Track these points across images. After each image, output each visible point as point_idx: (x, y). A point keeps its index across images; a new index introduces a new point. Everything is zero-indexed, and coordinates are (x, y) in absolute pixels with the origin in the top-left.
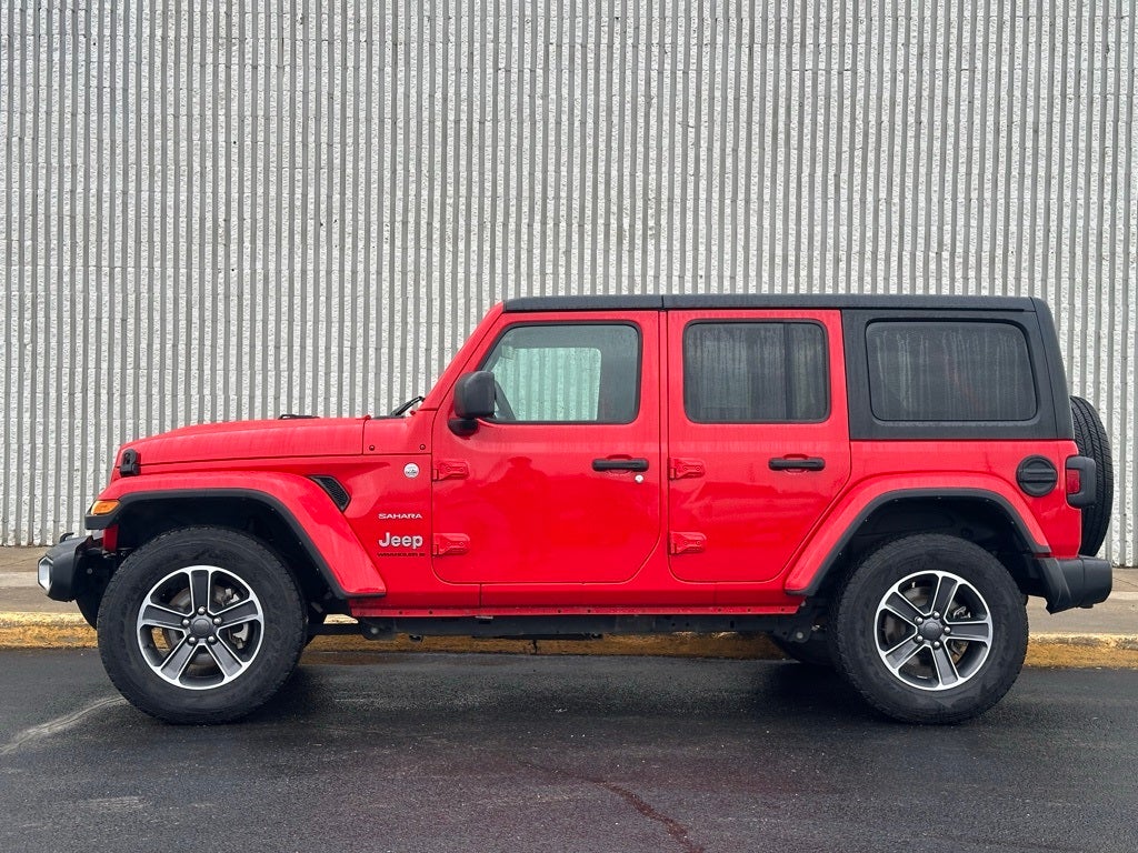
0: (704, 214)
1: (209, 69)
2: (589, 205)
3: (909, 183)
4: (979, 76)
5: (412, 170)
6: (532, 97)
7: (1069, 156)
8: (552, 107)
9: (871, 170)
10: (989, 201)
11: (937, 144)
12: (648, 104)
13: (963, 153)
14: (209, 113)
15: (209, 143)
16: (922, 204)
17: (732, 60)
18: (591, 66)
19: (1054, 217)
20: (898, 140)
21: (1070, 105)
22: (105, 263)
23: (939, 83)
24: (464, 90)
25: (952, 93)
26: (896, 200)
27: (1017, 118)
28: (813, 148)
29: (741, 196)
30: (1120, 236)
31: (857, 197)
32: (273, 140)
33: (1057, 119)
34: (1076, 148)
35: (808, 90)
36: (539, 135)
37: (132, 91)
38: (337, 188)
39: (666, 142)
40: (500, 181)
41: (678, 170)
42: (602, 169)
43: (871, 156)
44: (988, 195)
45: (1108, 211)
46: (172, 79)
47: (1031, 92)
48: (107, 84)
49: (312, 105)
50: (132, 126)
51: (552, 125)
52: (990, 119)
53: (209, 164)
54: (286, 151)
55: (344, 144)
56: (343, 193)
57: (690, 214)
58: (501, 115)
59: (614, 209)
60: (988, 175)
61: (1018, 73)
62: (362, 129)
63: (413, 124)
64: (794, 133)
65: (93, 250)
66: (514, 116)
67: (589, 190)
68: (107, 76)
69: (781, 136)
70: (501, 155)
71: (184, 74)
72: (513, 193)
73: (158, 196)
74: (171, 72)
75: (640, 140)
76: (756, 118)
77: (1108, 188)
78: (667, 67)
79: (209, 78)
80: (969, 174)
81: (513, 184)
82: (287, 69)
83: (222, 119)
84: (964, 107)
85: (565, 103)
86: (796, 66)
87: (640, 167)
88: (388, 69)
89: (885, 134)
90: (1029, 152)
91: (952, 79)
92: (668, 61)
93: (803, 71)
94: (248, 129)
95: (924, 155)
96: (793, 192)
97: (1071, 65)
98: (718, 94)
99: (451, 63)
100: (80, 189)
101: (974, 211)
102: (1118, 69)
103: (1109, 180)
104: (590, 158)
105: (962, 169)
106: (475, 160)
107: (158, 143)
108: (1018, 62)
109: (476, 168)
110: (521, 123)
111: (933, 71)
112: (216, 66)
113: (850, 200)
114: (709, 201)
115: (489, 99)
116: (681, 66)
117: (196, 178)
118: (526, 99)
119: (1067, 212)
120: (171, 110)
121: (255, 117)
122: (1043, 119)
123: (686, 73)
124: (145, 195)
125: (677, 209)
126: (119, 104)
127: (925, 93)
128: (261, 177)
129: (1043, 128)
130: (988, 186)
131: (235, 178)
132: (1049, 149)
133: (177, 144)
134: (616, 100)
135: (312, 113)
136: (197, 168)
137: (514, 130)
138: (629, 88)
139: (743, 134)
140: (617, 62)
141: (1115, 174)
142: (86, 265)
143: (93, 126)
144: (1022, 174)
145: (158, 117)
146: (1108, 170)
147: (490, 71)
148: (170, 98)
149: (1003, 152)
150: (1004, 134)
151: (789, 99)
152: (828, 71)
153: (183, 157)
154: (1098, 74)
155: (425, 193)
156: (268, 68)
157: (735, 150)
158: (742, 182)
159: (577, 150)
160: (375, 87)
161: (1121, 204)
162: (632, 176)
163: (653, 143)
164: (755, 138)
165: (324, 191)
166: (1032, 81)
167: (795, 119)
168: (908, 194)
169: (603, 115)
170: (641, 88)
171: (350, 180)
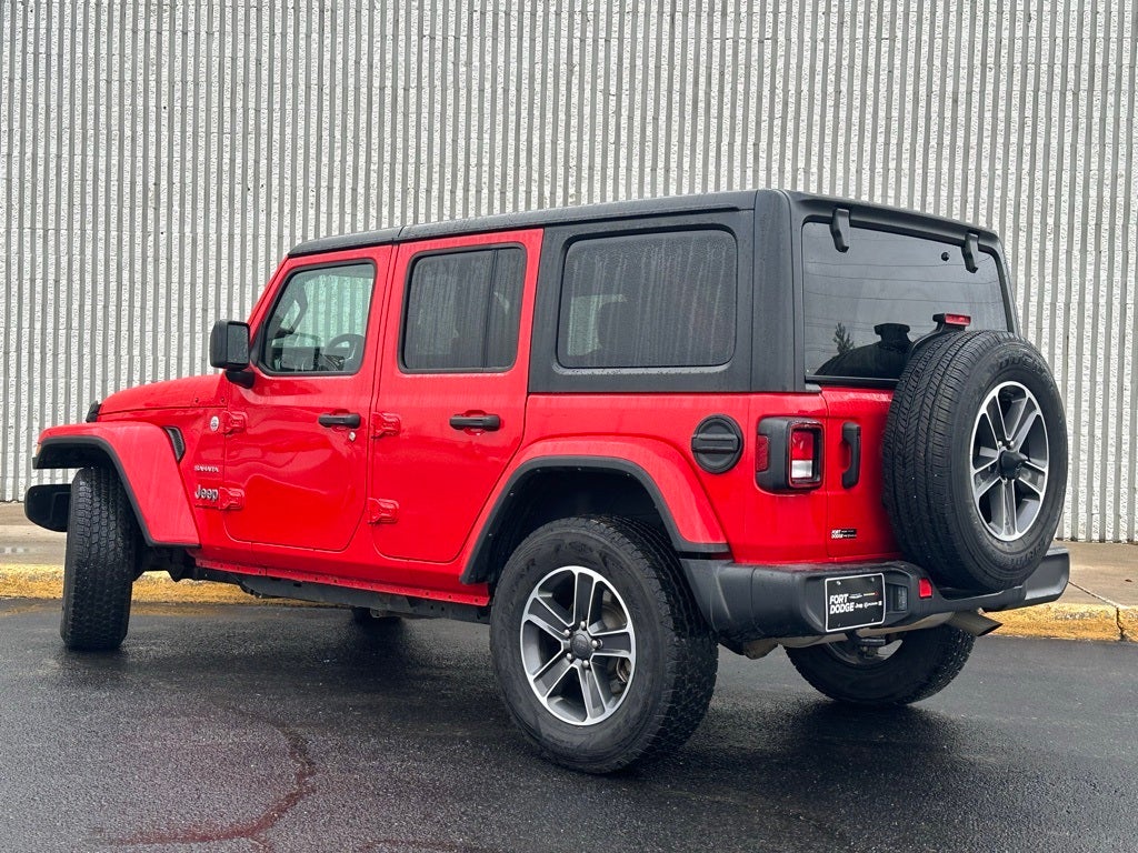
0: (624, 182)
1: (141, 35)
2: (511, 172)
3: (828, 152)
4: (899, 45)
5: (338, 135)
6: (456, 64)
7: (987, 126)
9: (790, 139)
10: (907, 171)
12: (570, 72)
13: (882, 123)
14: (140, 79)
15: (140, 108)
17: (653, 28)
18: (514, 34)
19: (971, 187)
20: (817, 110)
21: (990, 75)
22: (39, 225)
23: (859, 52)
24: (389, 56)
25: (871, 63)
26: (814, 169)
27: (936, 88)
28: (733, 117)
30: (1037, 207)
32: (202, 105)
33: (976, 88)
35: (729, 59)
36: (463, 102)
37: (67, 57)
38: (264, 154)
39: (587, 110)
40: (424, 148)
41: (599, 138)
42: (523, 137)
43: (790, 125)
44: (905, 165)
45: (1026, 182)
46: (105, 45)
47: (951, 62)
48: (43, 50)
49: (240, 71)
51: (475, 93)
52: (910, 89)
53: (140, 129)
54: (215, 116)
55: (270, 109)
56: (269, 159)
58: (425, 83)
59: (535, 176)
60: (906, 145)
61: (938, 43)
62: (289, 94)
63: (339, 90)
65: (28, 212)
66: (438, 83)
68: (43, 43)
69: (702, 105)
70: (425, 122)
71: (116, 40)
72: (436, 159)
73: (90, 160)
74: (104, 39)
75: (562, 109)
76: (677, 86)
77: (1026, 158)
78: (590, 35)
79: (141, 44)
80: (887, 144)
81: (436, 150)
82: (217, 35)
83: (153, 84)
84: (884, 76)
86: (717, 35)
87: (561, 135)
88: (315, 36)
89: (804, 104)
90: (948, 122)
91: (872, 48)
92: (590, 29)
93: (723, 40)
94: (178, 95)
95: (842, 125)
96: (712, 160)
97: (992, 34)
98: (639, 62)
99: (377, 30)
100: (16, 153)
101: (892, 180)
102: (1039, 38)
103: (1027, 150)
104: (512, 126)
105: (881, 139)
106: (400, 127)
107: (91, 108)
108: (939, 31)
109: (400, 134)
110: (444, 90)
111: (853, 40)
112: (147, 32)
113: (769, 169)
114: (629, 169)
116: (603, 35)
117: (127, 143)
118: (450, 66)
119: (985, 182)
120: (103, 76)
121: (184, 82)
122: (963, 89)
123: (607, 41)
124: (78, 159)
125: (597, 177)
126: (54, 70)
127: (845, 63)
128: (190, 141)
129: (962, 98)
130: (906, 156)
131: (164, 143)
132: (968, 119)
133: (109, 108)
135: (240, 79)
136: (128, 132)
137: (438, 97)
138: (551, 56)
139: (663, 103)
140: (539, 29)
141: (1034, 145)
142: (21, 227)
143: (30, 91)
144: (940, 144)
145: (91, 82)
146: (1027, 140)
147: (414, 38)
148: (103, 64)
150: (923, 103)
151: (709, 68)
152: (749, 40)
153: (115, 121)
154: (1019, 43)
155: (350, 159)
156: (197, 34)
157: (656, 119)
158: (662, 150)
159: (500, 118)
160: (302, 53)
161: (1039, 174)
162: (554, 143)
163: (574, 111)
164: (676, 107)
165: (251, 156)
166: (951, 50)
167: (715, 88)
168: (827, 165)
169: (525, 82)
170: (564, 55)
171: (276, 145)
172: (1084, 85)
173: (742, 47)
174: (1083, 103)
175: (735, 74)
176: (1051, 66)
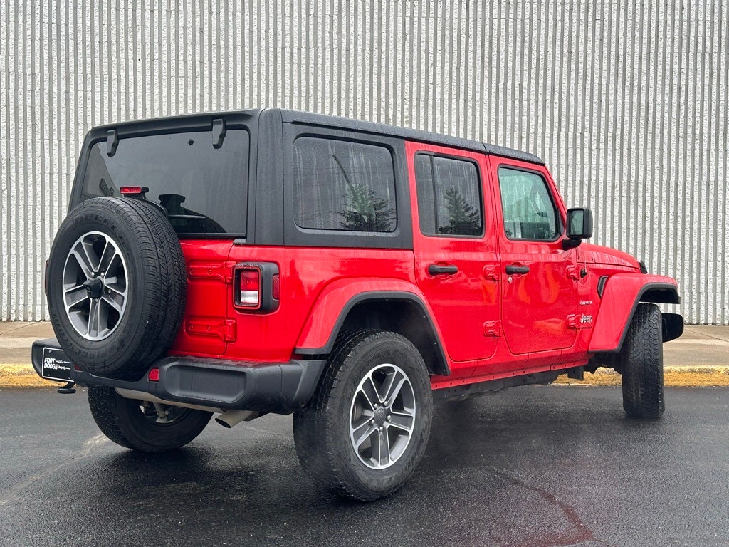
0: (439, 108)
1: (122, 12)
2: (367, 102)
3: (564, 89)
4: (606, 23)
5: (255, 78)
6: (331, 33)
7: (660, 74)
8: (344, 40)
9: (541, 82)
10: (612, 102)
11: (581, 66)
12: (404, 39)
13: (597, 71)
14: (122, 41)
15: (123, 60)
16: (572, 103)
17: (456, 11)
18: (368, 14)
19: (651, 111)
20: (558, 63)
21: (661, 43)
22: (55, 137)
23: (582, 28)
24: (287, 28)
25: (590, 35)
26: (556, 100)
27: (629, 50)
28: (506, 67)
29: (462, 97)
30: (690, 123)
31: (533, 98)
32: (164, 58)
33: (653, 51)
34: (664, 69)
35: (503, 31)
36: (336, 57)
37: (71, 25)
38: (206, 90)
39: (415, 63)
40: (311, 86)
41: (423, 81)
42: (375, 80)
43: (541, 73)
44: (611, 98)
45: (683, 108)
46: (97, 18)
47: (637, 34)
48: (54, 20)
49: (190, 36)
50: (71, 49)
51: (344, 51)
52: (613, 50)
53: (123, 73)
54: (173, 65)
55: (210, 61)
56: (210, 94)
57: (430, 109)
58: (311, 45)
59: (383, 104)
60: (612, 85)
61: (630, 22)
62: (222, 52)
63: (255, 49)
64: (494, 58)
65: (46, 129)
66: (319, 45)
67: (367, 92)
68: (54, 16)
69: (487, 60)
70: (312, 70)
71: (105, 15)
72: (319, 94)
73: (89, 94)
74: (96, 14)
75: (399, 62)
76: (471, 48)
77: (683, 94)
78: (416, 15)
79: (122, 17)
80: (600, 84)
81: (319, 88)
82: (173, 12)
83: (131, 44)
84: (597, 42)
85: (352, 38)
86: (495, 16)
87: (399, 79)
88: (239, 14)
89: (550, 59)
90: (636, 71)
91: (590, 25)
92: (416, 11)
93: (500, 19)
94: (148, 51)
95: (573, 73)
96: (494, 95)
97: (661, 17)
98: (447, 33)
99: (279, 11)
100: (37, 89)
101: (603, 107)
102: (689, 21)
103: (683, 89)
104: (368, 73)
105: (596, 82)
106: (295, 73)
107: (89, 60)
108: (630, 15)
109: (295, 78)
110: (324, 49)
111: (579, 20)
112: (126, 10)
113: (529, 100)
114: (442, 100)
115: (304, 34)
116: (424, 15)
117: (114, 83)
118: (327, 34)
119: (659, 108)
120: (97, 38)
121: (152, 43)
122: (645, 51)
123: (427, 19)
124: (81, 94)
125: (422, 105)
126: (63, 34)
127: (574, 34)
128: (157, 82)
129: (644, 56)
130: (612, 92)
131: (140, 83)
132: (648, 69)
133: (101, 60)
134: (384, 36)
135: (189, 42)
136: (114, 76)
137: (320, 54)
138: (392, 28)
139: (463, 58)
140: (384, 11)
141: (687, 85)
142: (42, 138)
143: (46, 48)
144: (632, 84)
145: (88, 42)
146: (683, 82)
147: (304, 16)
148: (97, 31)
149: (621, 71)
150: (621, 59)
151: (491, 37)
152: (515, 20)
153: (105, 69)
154: (677, 24)
155: (263, 94)
156: (160, 12)
157: (458, 68)
158: (462, 88)
159: (360, 68)
160: (230, 25)
161: (690, 103)
162: (395, 84)
163: (407, 63)
164: (471, 61)
165: (198, 92)
166: (638, 27)
167: (495, 49)
168: (564, 97)
169: (376, 45)
170: (400, 28)
171: (214, 85)
172: (716, 49)
173: (511, 24)
174: (715, 60)
175: (507, 41)
176: (696, 38)
